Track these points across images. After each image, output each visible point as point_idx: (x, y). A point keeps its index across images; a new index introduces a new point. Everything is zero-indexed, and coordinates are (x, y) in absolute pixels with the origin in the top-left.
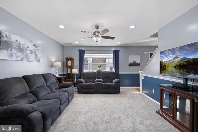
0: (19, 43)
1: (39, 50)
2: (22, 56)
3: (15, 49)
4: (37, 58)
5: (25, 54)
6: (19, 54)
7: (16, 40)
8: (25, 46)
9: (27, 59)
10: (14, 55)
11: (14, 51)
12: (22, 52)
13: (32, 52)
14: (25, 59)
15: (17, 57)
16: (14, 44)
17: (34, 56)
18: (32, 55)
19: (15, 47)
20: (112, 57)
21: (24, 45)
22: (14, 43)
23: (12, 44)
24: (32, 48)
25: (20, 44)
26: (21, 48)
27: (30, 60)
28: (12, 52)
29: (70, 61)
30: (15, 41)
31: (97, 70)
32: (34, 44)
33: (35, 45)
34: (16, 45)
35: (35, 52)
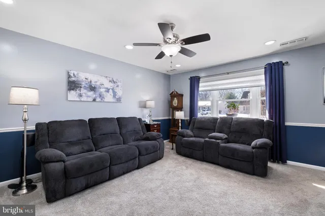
0: (89, 81)
1: (119, 86)
2: (94, 96)
3: (85, 88)
4: (117, 97)
5: (98, 93)
6: (91, 93)
7: (86, 79)
8: (98, 83)
9: (102, 99)
10: (84, 95)
11: (83, 91)
12: (94, 91)
13: (109, 89)
14: (98, 99)
15: (88, 96)
16: (83, 83)
17: (112, 95)
18: (108, 94)
19: (85, 86)
20: (263, 83)
21: (96, 82)
22: (83, 81)
23: (81, 83)
24: (108, 85)
25: (91, 82)
26: (93, 86)
27: (106, 100)
28: (82, 92)
29: (175, 98)
30: (84, 79)
31: (227, 114)
32: (111, 79)
33: (113, 81)
34: (86, 84)
35: (113, 89)
